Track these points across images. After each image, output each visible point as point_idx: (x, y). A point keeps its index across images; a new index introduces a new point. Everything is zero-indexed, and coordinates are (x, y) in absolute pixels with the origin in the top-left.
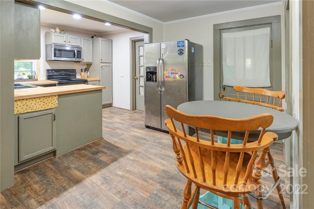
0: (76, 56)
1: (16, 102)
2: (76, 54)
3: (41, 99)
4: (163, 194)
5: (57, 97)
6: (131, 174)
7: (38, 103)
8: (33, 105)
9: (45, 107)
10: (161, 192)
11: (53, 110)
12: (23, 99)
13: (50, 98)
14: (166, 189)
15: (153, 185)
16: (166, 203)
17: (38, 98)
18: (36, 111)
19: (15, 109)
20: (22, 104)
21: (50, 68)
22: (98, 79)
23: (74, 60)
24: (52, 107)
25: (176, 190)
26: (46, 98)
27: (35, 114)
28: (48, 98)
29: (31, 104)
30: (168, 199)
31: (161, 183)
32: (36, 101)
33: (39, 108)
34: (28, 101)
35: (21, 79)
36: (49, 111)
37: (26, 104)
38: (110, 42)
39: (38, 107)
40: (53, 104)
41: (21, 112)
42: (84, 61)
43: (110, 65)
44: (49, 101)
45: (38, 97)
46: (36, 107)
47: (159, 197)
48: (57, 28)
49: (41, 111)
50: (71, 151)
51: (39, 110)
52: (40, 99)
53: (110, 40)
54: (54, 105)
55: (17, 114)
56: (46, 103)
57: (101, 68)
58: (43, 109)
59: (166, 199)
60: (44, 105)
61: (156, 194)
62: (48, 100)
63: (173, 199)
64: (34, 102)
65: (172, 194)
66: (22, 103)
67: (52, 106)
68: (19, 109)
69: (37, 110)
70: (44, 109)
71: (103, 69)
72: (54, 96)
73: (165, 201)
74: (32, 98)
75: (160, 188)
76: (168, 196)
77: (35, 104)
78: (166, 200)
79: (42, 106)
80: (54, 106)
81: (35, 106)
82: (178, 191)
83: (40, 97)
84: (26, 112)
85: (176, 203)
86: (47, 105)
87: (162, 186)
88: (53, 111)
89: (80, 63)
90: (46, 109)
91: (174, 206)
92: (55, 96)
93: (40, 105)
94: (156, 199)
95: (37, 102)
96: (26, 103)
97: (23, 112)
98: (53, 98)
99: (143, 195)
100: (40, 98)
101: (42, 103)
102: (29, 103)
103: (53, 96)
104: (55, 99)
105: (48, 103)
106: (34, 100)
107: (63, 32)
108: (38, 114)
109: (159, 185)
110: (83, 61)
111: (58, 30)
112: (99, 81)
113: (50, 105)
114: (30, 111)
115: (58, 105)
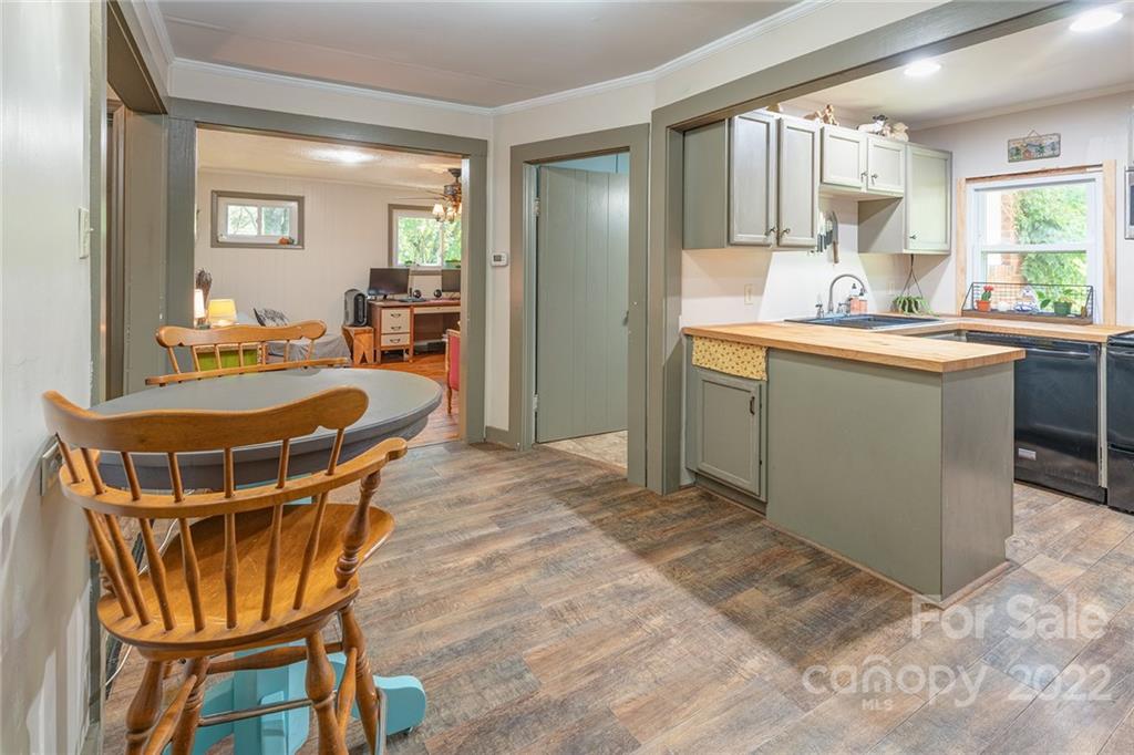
1: (696, 339)
3: (734, 348)
4: (511, 691)
5: (762, 353)
6: (637, 644)
7: (728, 354)
8: (719, 355)
9: (739, 369)
10: (523, 692)
11: (751, 383)
12: (706, 338)
13: (751, 350)
14: (526, 709)
15: (562, 681)
16: (474, 687)
17: (728, 343)
18: (721, 371)
19: (694, 352)
20: (703, 348)
24: (751, 376)
25: (507, 735)
26: (743, 348)
27: (719, 379)
28: (745, 350)
29: (717, 352)
30: (487, 697)
31: (562, 706)
32: (724, 349)
33: (727, 368)
34: (712, 343)
36: (744, 385)
37: (709, 349)
39: (726, 365)
40: (756, 370)
41: (701, 364)
44: (748, 358)
45: (728, 341)
46: (724, 363)
47: (507, 680)
49: (730, 375)
50: (801, 538)
51: (727, 372)
52: (731, 346)
54: (758, 372)
55: (697, 365)
56: (742, 359)
58: (734, 372)
59: (488, 694)
60: (737, 364)
61: (520, 676)
62: (745, 354)
63: (477, 711)
64: (721, 349)
65: (496, 714)
66: (703, 344)
67: (752, 373)
68: (700, 355)
69: (724, 371)
70: (736, 375)
72: (759, 348)
73: (484, 689)
74: (719, 340)
75: (541, 695)
76: (496, 703)
77: (723, 355)
78: (488, 691)
79: (734, 365)
81: (721, 360)
82: (498, 739)
84: (707, 366)
85: (458, 711)
86: (744, 367)
87: (546, 704)
90: (739, 374)
91: (453, 702)
93: (730, 360)
94: (502, 670)
95: (727, 350)
96: (710, 347)
98: (757, 353)
99: (536, 648)
100: (731, 343)
101: (735, 358)
103: (757, 346)
104: (761, 358)
105: (746, 363)
106: (721, 346)
108: (723, 381)
109: (556, 695)
113: (750, 369)
114: (713, 367)
115: (765, 374)
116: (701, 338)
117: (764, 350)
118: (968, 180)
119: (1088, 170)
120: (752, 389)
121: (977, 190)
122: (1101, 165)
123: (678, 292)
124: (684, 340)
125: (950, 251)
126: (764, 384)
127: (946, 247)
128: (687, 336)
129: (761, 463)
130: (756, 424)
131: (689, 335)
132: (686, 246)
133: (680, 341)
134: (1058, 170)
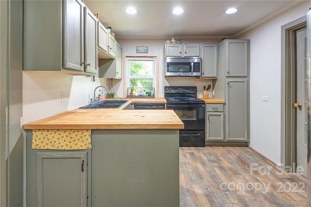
0: (192, 70)
1: (35, 131)
2: (192, 67)
3: (67, 133)
5: (89, 133)
7: (63, 137)
8: (55, 139)
9: (72, 145)
12: (44, 130)
13: (80, 133)
17: (63, 131)
18: (58, 149)
19: (33, 141)
20: (42, 136)
21: (169, 85)
22: (223, 101)
23: (191, 75)
24: (81, 148)
26: (74, 132)
27: (56, 155)
28: (76, 133)
29: (53, 137)
32: (60, 134)
33: (62, 146)
34: (49, 133)
35: (141, 95)
36: (76, 154)
37: (47, 137)
38: (246, 44)
39: (61, 144)
40: (84, 144)
41: (40, 147)
42: (205, 76)
43: (244, 80)
44: (79, 137)
45: (62, 129)
46: (59, 143)
48: (172, 38)
49: (65, 150)
51: (63, 149)
52: (65, 132)
53: (244, 41)
54: (86, 144)
55: (36, 149)
56: (73, 139)
57: (227, 85)
60: (70, 142)
62: (76, 136)
64: (57, 135)
66: (42, 134)
67: (81, 146)
68: (39, 142)
69: (60, 148)
70: (70, 149)
71: (231, 87)
72: (86, 131)
74: (55, 129)
77: (58, 139)
79: (67, 143)
80: (84, 146)
81: (57, 142)
83: (66, 129)
84: (46, 148)
86: (75, 143)
88: (82, 155)
89: (199, 78)
90: (72, 149)
92: (88, 130)
93: (65, 141)
95: (62, 135)
96: (47, 135)
97: (42, 148)
98: (85, 134)
101: (68, 139)
102: (50, 135)
103: (85, 129)
104: (87, 136)
105: (77, 141)
106: (57, 133)
107: (179, 42)
108: (59, 156)
110: (203, 76)
111: (173, 40)
112: (224, 104)
113: (80, 143)
114: (50, 148)
115: (90, 145)
116: (39, 130)
117: (90, 131)
118: (126, 56)
119: (154, 58)
120: (82, 156)
121: (128, 60)
122: (156, 57)
123: (19, 100)
124: (25, 134)
125: (122, 78)
126: (90, 151)
127: (121, 77)
128: (27, 130)
129: (88, 198)
130: (85, 176)
131: (29, 130)
132: (25, 68)
133: (21, 136)
134: (147, 57)
